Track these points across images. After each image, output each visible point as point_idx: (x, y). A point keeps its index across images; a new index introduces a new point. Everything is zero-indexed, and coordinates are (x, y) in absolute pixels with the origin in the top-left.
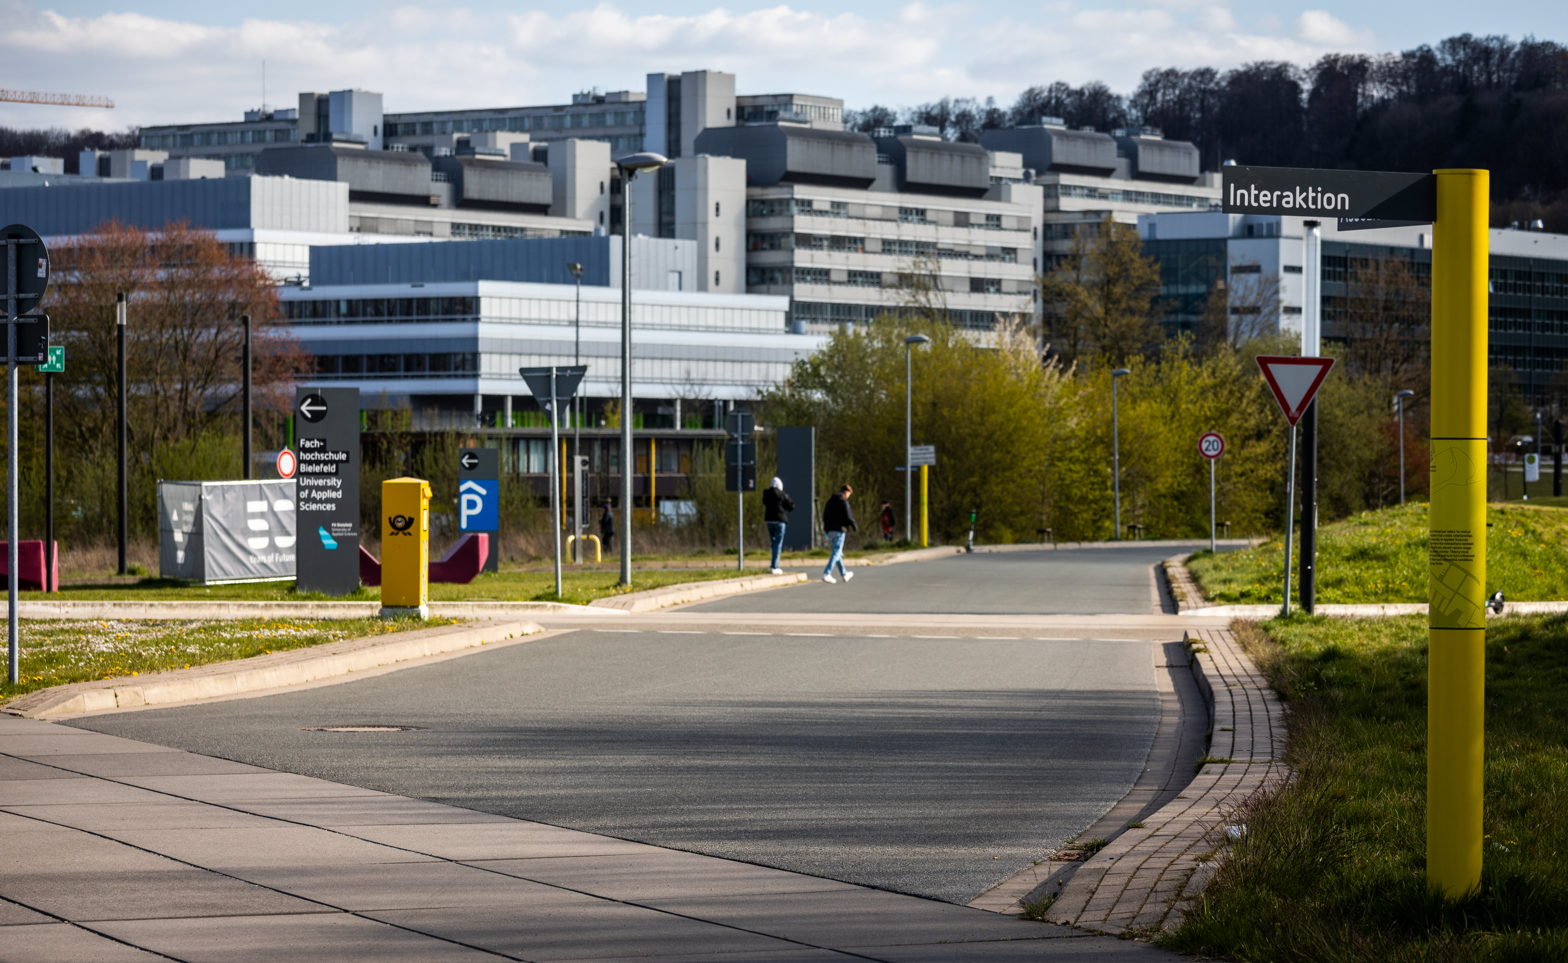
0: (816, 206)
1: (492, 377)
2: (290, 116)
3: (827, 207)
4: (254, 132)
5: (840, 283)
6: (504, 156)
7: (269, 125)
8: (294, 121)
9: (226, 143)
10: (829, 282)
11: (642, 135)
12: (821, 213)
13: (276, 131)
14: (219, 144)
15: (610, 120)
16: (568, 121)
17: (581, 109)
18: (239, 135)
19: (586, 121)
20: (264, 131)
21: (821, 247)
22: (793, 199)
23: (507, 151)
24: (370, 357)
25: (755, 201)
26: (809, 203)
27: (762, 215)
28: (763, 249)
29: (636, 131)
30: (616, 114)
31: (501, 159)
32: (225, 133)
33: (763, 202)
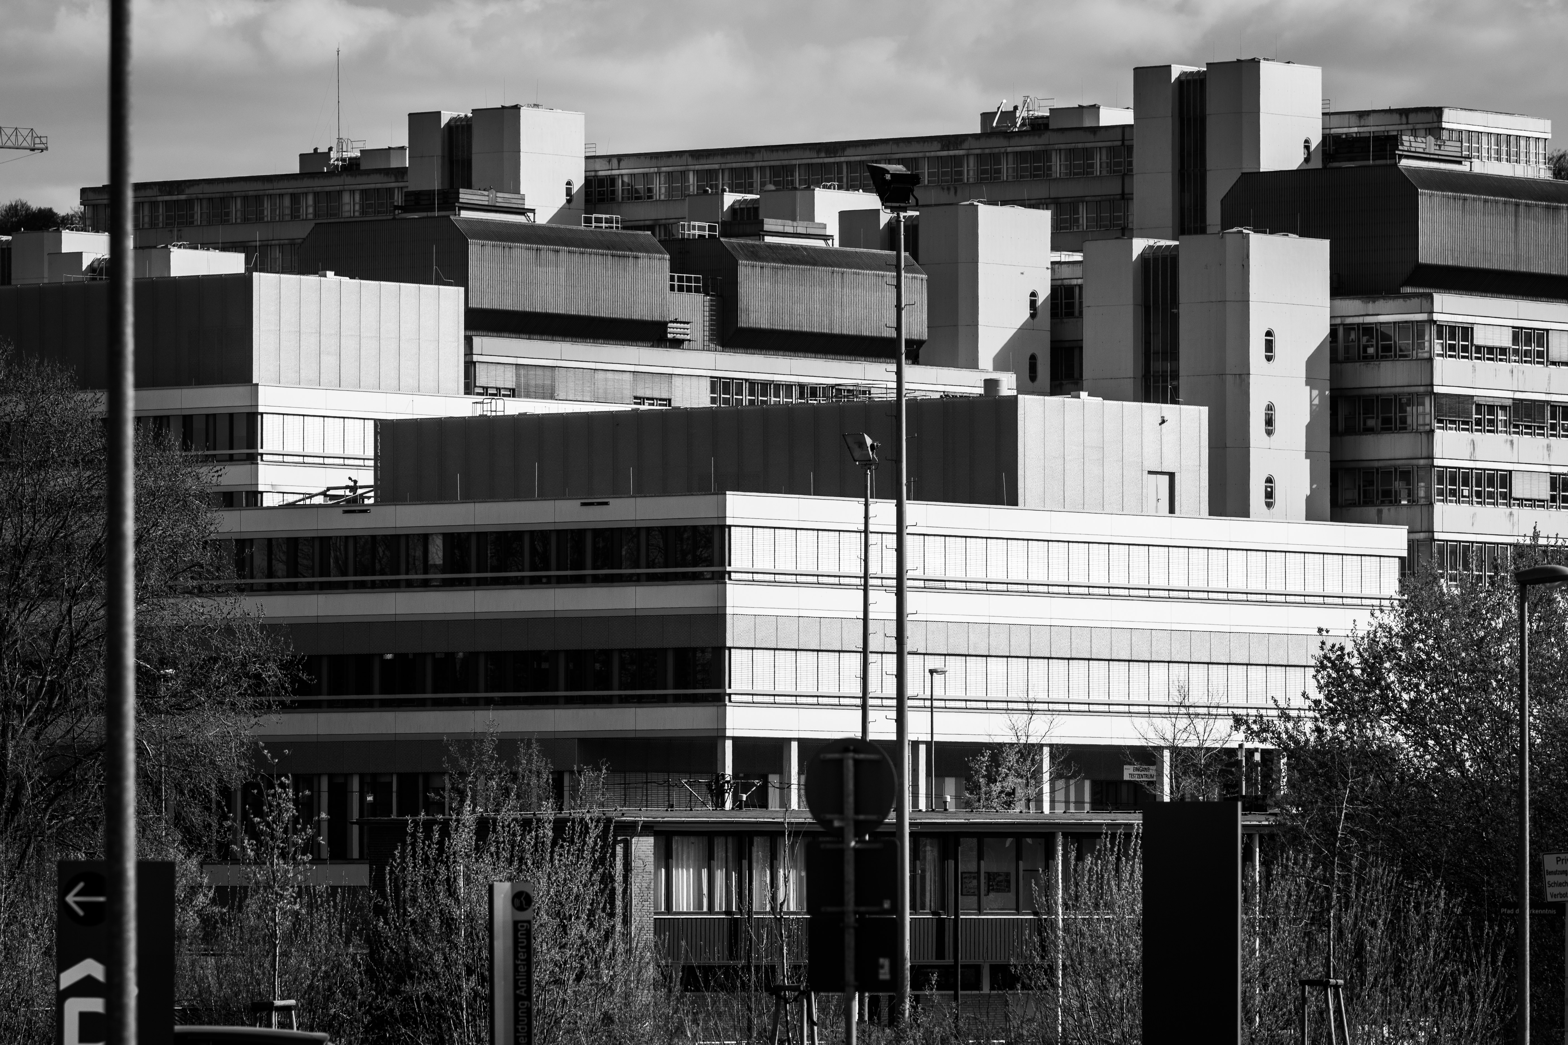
0: (1481, 338)
1: (754, 699)
2: (394, 164)
3: (1505, 340)
4: (316, 194)
5: (1533, 503)
6: (826, 238)
7: (348, 180)
8: (401, 172)
9: (259, 219)
10: (1508, 498)
11: (1125, 197)
12: (1492, 353)
13: (363, 192)
14: (246, 220)
15: (1057, 166)
16: (969, 170)
17: (998, 144)
18: (287, 202)
19: (1006, 168)
20: (340, 193)
21: (1491, 426)
22: (1432, 322)
23: (833, 229)
24: (495, 657)
25: (1349, 328)
26: (1467, 331)
27: (1367, 359)
28: (1370, 431)
29: (1113, 188)
30: (1071, 153)
31: (820, 244)
32: (258, 199)
33: (1367, 330)
